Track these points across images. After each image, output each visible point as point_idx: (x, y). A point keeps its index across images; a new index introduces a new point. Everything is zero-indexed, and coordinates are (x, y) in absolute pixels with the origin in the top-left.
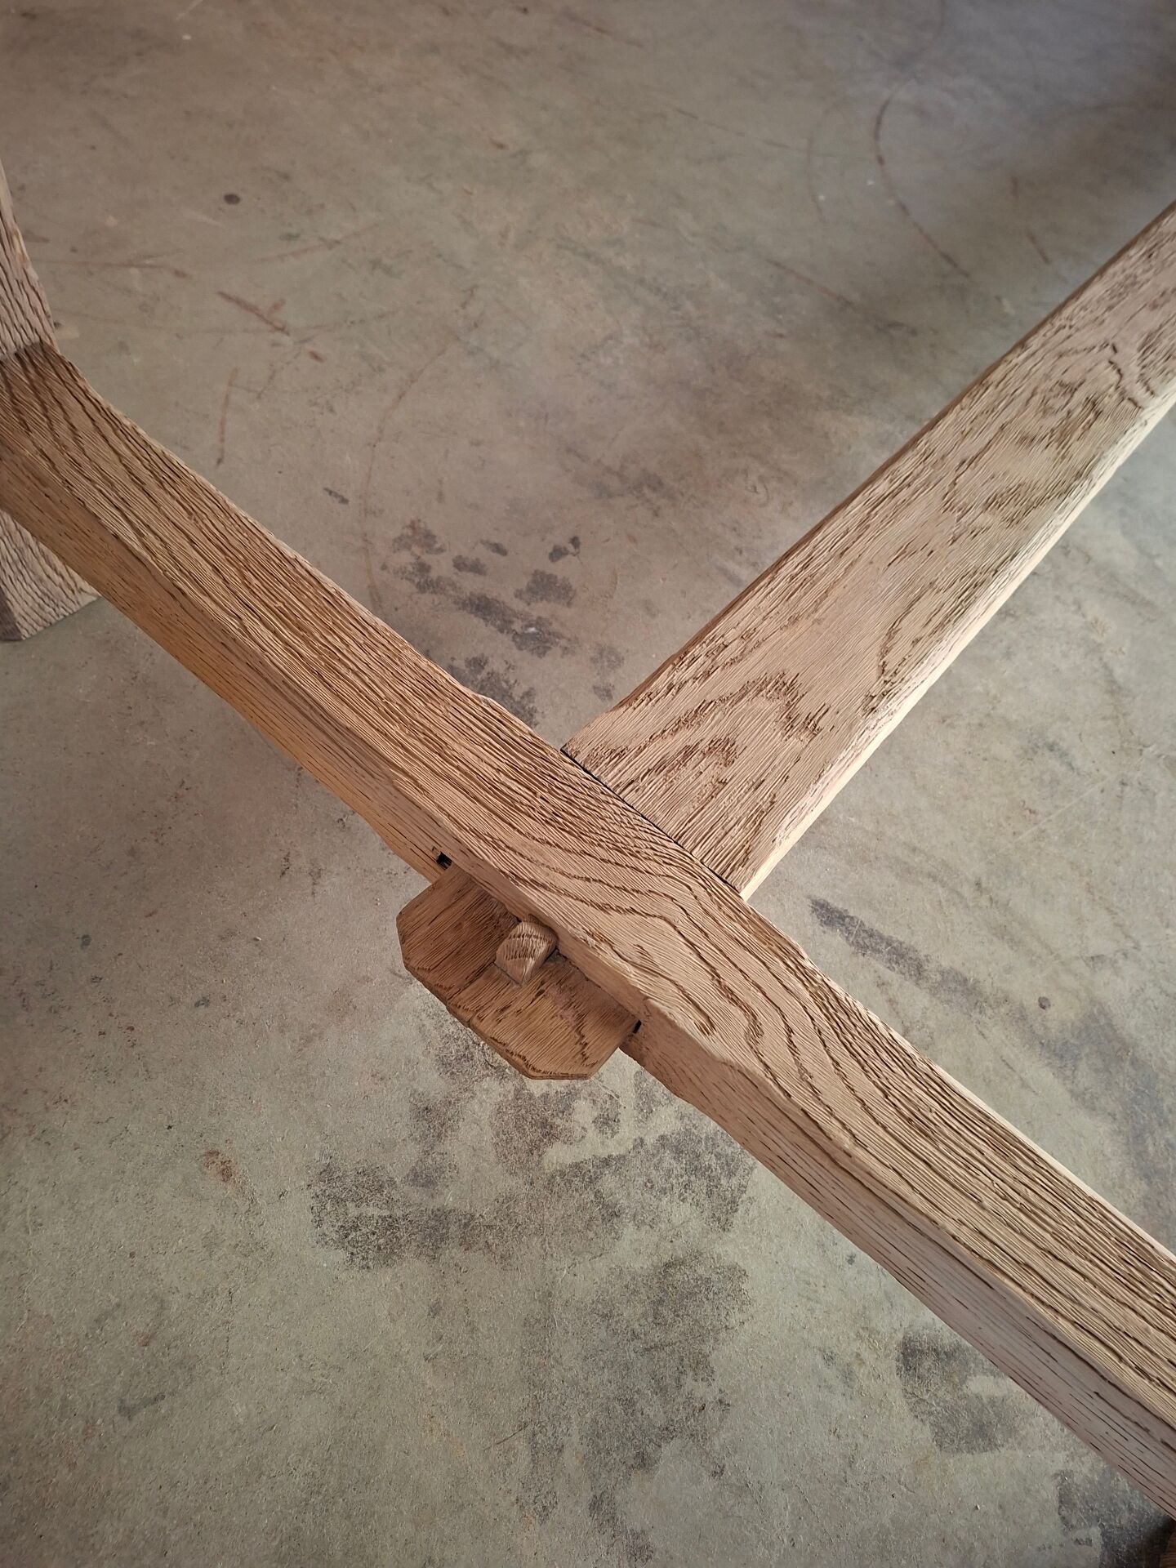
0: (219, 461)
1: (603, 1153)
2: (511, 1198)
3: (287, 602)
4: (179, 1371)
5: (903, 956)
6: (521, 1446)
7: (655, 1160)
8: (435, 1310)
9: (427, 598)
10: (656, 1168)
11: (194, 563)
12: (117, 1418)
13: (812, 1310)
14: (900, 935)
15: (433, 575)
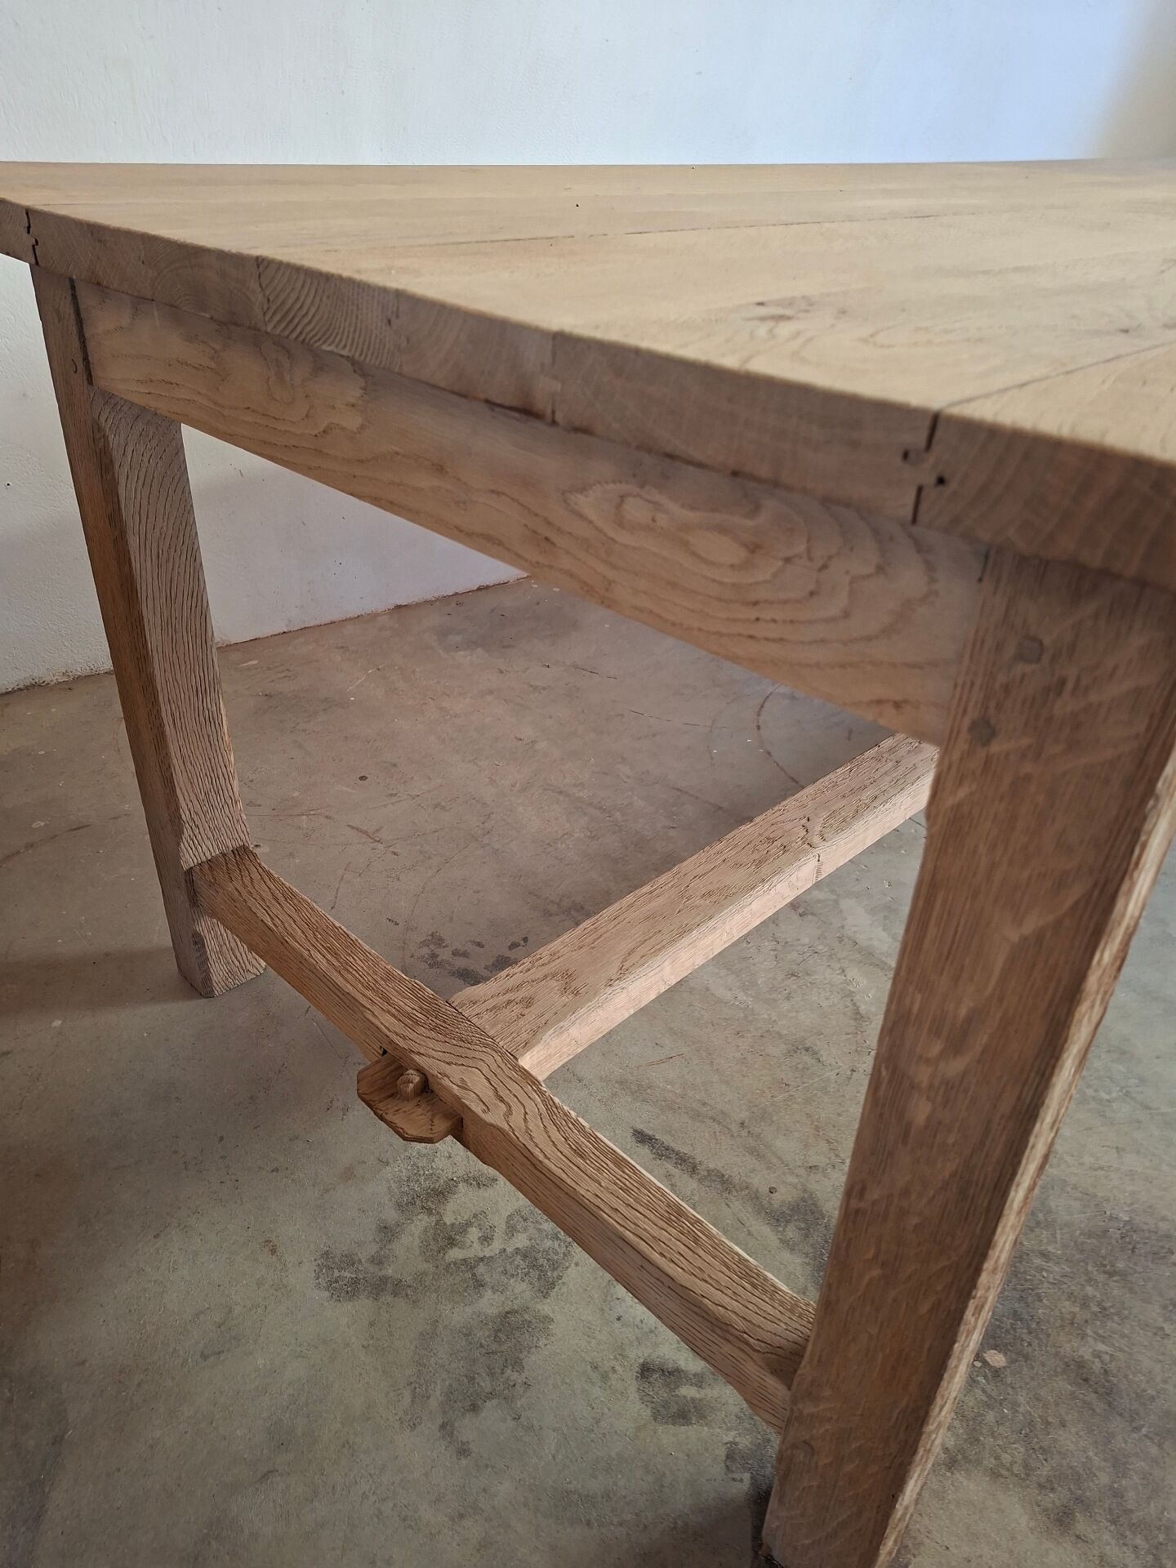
0: (333, 908)
1: (481, 1255)
2: (425, 1273)
3: (332, 944)
4: (233, 1342)
5: (685, 1161)
6: (407, 1394)
7: (510, 1260)
8: (372, 1324)
9: (434, 970)
10: (511, 1263)
11: (294, 929)
12: (200, 1360)
13: (589, 1342)
14: (685, 1149)
15: (439, 959)
